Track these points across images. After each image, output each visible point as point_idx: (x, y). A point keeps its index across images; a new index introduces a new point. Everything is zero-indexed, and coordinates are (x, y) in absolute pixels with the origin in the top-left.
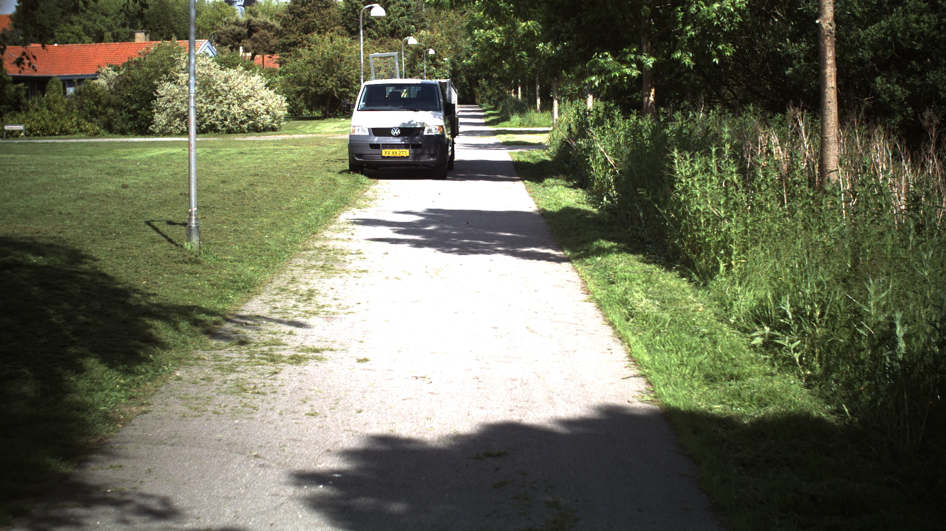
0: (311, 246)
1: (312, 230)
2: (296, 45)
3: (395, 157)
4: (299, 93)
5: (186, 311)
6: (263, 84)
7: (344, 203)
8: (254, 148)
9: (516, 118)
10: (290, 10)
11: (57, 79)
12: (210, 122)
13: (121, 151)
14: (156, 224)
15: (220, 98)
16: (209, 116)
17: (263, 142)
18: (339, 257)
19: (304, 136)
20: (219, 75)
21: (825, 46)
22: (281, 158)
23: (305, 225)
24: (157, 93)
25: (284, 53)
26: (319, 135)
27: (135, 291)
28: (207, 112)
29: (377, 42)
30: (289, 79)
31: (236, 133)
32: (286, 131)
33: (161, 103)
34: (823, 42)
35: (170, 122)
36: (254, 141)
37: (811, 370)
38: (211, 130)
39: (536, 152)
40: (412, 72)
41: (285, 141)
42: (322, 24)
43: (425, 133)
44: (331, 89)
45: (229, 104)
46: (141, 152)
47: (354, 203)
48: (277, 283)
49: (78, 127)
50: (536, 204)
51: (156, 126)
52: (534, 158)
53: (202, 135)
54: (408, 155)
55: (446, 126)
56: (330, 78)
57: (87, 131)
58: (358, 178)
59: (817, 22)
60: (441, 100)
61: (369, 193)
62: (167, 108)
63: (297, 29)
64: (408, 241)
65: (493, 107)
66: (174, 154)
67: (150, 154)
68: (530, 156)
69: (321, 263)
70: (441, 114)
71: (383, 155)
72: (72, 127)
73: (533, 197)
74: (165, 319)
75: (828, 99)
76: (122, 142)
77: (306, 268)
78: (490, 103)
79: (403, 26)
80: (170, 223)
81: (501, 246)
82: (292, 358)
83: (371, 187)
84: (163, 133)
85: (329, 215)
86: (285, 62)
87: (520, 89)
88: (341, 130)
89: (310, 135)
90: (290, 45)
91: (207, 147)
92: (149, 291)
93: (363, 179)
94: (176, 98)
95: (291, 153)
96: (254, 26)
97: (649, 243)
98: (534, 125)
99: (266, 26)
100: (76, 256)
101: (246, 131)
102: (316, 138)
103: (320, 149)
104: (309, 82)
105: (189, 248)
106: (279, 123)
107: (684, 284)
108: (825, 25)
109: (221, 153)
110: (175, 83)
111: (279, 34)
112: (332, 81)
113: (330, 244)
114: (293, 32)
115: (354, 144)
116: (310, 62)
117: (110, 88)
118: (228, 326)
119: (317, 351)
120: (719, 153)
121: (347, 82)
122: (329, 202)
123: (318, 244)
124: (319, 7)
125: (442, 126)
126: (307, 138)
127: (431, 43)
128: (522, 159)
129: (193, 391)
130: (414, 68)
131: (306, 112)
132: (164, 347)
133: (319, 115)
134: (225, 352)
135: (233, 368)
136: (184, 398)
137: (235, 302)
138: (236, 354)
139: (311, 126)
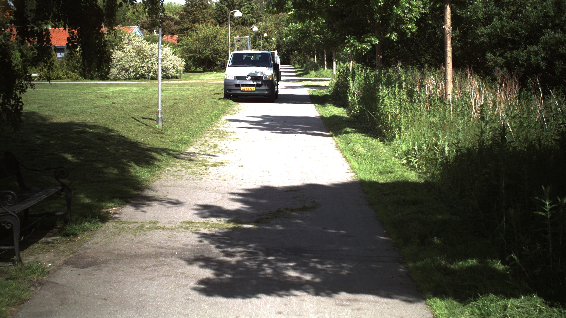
0: (211, 129)
1: (210, 123)
2: (188, 29)
3: (248, 91)
4: (190, 58)
5: (164, 150)
6: (172, 52)
7: (223, 112)
8: (168, 87)
9: (313, 73)
10: (185, 9)
12: (142, 73)
13: (95, 88)
14: (137, 118)
15: (147, 60)
16: (141, 70)
17: (172, 84)
18: (225, 133)
19: (195, 81)
20: (147, 47)
21: (447, 38)
22: (184, 93)
23: (206, 121)
24: (112, 57)
25: (180, 35)
26: (203, 81)
27: (139, 142)
28: (139, 67)
29: (235, 28)
30: (184, 49)
32: (184, 79)
33: (114, 62)
34: (446, 36)
35: (119, 73)
36: (167, 84)
37: (422, 170)
38: (142, 77)
39: (322, 91)
40: (254, 46)
41: (184, 84)
42: (203, 18)
43: (263, 79)
44: (208, 56)
45: (152, 63)
46: (106, 89)
48: (199, 142)
49: (67, 75)
50: (319, 113)
51: (111, 75)
52: (321, 93)
53: (137, 80)
54: (254, 90)
55: (274, 75)
56: (208, 49)
57: (72, 78)
58: (229, 101)
59: (443, 27)
60: (272, 62)
61: (235, 109)
62: (117, 65)
63: (189, 21)
64: (257, 128)
65: (300, 66)
66: (124, 90)
67: (111, 90)
68: (319, 93)
69: (218, 136)
70: (272, 68)
71: (242, 90)
72: (63, 75)
73: (318, 110)
74: (156, 152)
75: (448, 62)
76: (94, 84)
77: (211, 138)
78: (299, 64)
79: (249, 20)
80: (143, 118)
81: (300, 130)
82: (212, 165)
84: (115, 79)
85: (217, 117)
86: (181, 40)
87: (316, 56)
88: (215, 78)
89: (198, 81)
90: (184, 30)
91: (141, 87)
92: (146, 143)
93: (231, 102)
94: (123, 60)
95: (190, 90)
97: (370, 130)
98: (323, 77)
99: (170, 19)
100: (108, 130)
102: (201, 82)
103: (204, 88)
104: (196, 51)
105: (158, 127)
106: (180, 74)
107: (381, 144)
108: (447, 29)
109: (150, 90)
110: (122, 51)
111: (177, 23)
112: (209, 50)
113: (220, 129)
114: (186, 22)
115: (227, 84)
116: (197, 40)
118: (183, 156)
119: (222, 163)
120: (400, 87)
121: (217, 51)
122: (216, 112)
123: (214, 129)
124: (201, 8)
125: (272, 75)
126: (197, 82)
127: (265, 30)
128: (315, 94)
129: (176, 174)
130: (256, 43)
131: (193, 68)
132: (159, 161)
133: (201, 70)
134: (184, 163)
135: (189, 168)
136: (173, 175)
137: (183, 148)
138: (189, 164)
139: (197, 76)
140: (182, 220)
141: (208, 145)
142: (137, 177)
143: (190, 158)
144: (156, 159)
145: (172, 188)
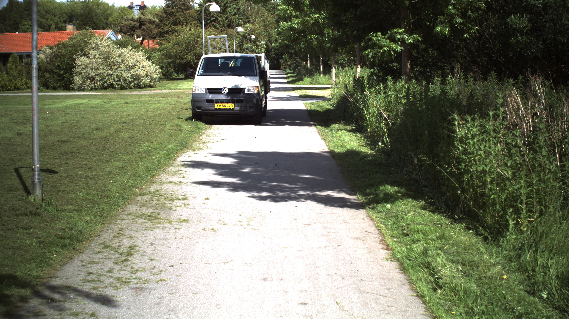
2: (168, 33)
3: (224, 109)
4: (169, 64)
6: (144, 57)
9: (307, 79)
10: (165, 11)
11: (15, 54)
12: (110, 82)
15: (116, 67)
17: (142, 95)
19: (170, 91)
20: (115, 52)
24: (76, 64)
25: (161, 38)
26: (179, 91)
28: (107, 75)
29: (219, 30)
30: (163, 54)
31: (126, 89)
32: (159, 88)
33: (78, 69)
35: (84, 82)
36: (136, 95)
38: (110, 87)
39: (322, 103)
41: (157, 95)
42: (185, 20)
43: (246, 92)
44: (190, 61)
45: (121, 71)
46: (61, 102)
47: (191, 146)
50: (327, 146)
52: (321, 107)
53: (103, 91)
54: (233, 107)
55: (261, 86)
56: (189, 54)
60: (258, 69)
61: (204, 137)
62: (82, 73)
63: (169, 23)
65: (292, 71)
66: (82, 104)
68: (318, 106)
69: (150, 211)
70: (257, 78)
71: (216, 107)
72: (22, 85)
73: (324, 139)
76: (50, 95)
78: (290, 69)
79: (236, 22)
83: (207, 132)
85: (169, 158)
86: (162, 44)
87: (309, 60)
90: (165, 33)
91: (105, 99)
93: (202, 125)
94: (88, 67)
96: (143, 21)
98: (319, 84)
99: (151, 22)
101: (133, 88)
102: (177, 92)
104: (176, 56)
106: (154, 82)
109: (113, 103)
110: (87, 57)
111: (158, 26)
114: (166, 25)
115: (196, 100)
116: (176, 44)
117: (47, 60)
122: (172, 146)
123: (153, 188)
124: (182, 9)
125: (258, 87)
126: (172, 93)
127: (253, 32)
128: (313, 108)
130: (242, 47)
131: (174, 75)
139: (176, 84)
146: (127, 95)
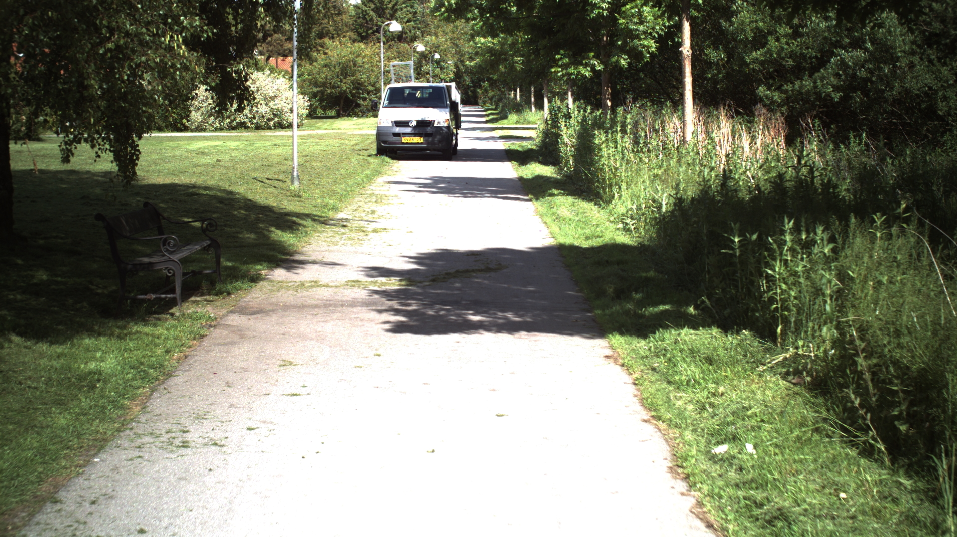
0: (364, 193)
1: (361, 185)
3: (412, 143)
4: (315, 95)
6: (287, 86)
8: (285, 141)
9: (513, 118)
14: (259, 179)
16: (238, 114)
18: (384, 198)
19: (326, 132)
21: (685, 65)
22: (311, 149)
24: (193, 95)
26: (339, 131)
30: (306, 81)
31: (264, 129)
32: (310, 128)
33: (196, 102)
34: (684, 62)
35: (205, 120)
36: (283, 136)
38: (242, 127)
39: (525, 143)
40: (419, 74)
41: (311, 136)
42: (335, 30)
43: (435, 125)
44: (345, 91)
46: (188, 144)
47: (385, 173)
48: (350, 207)
51: (192, 123)
52: (523, 147)
53: (235, 131)
54: (421, 141)
55: (451, 120)
56: (345, 81)
58: (384, 159)
60: (448, 100)
62: (201, 107)
64: (427, 191)
65: (494, 107)
66: (217, 146)
67: (197, 146)
68: (520, 146)
69: (374, 200)
70: (448, 110)
71: (403, 141)
73: (516, 170)
74: (297, 217)
76: (167, 137)
77: (365, 202)
78: (491, 104)
79: (410, 31)
81: (488, 194)
82: (373, 231)
84: (199, 129)
85: (370, 179)
87: (518, 90)
88: (356, 127)
89: (331, 131)
93: (387, 159)
97: (585, 192)
98: (529, 123)
100: (227, 192)
101: (273, 128)
102: (336, 133)
104: (325, 83)
105: (293, 188)
108: (685, 52)
109: (257, 145)
112: (346, 83)
115: (381, 134)
116: (326, 66)
119: (385, 229)
122: (368, 172)
125: (448, 120)
126: (329, 133)
127: (436, 48)
128: (513, 147)
129: (328, 240)
130: (421, 70)
131: (319, 112)
132: (304, 226)
133: (333, 114)
134: (336, 229)
135: (343, 234)
136: (325, 241)
137: (331, 214)
138: (343, 230)
139: (328, 124)
140: (347, 280)
141: (364, 211)
142: (281, 242)
143: (343, 224)
144: (300, 225)
145: (327, 253)
146: (271, 136)
